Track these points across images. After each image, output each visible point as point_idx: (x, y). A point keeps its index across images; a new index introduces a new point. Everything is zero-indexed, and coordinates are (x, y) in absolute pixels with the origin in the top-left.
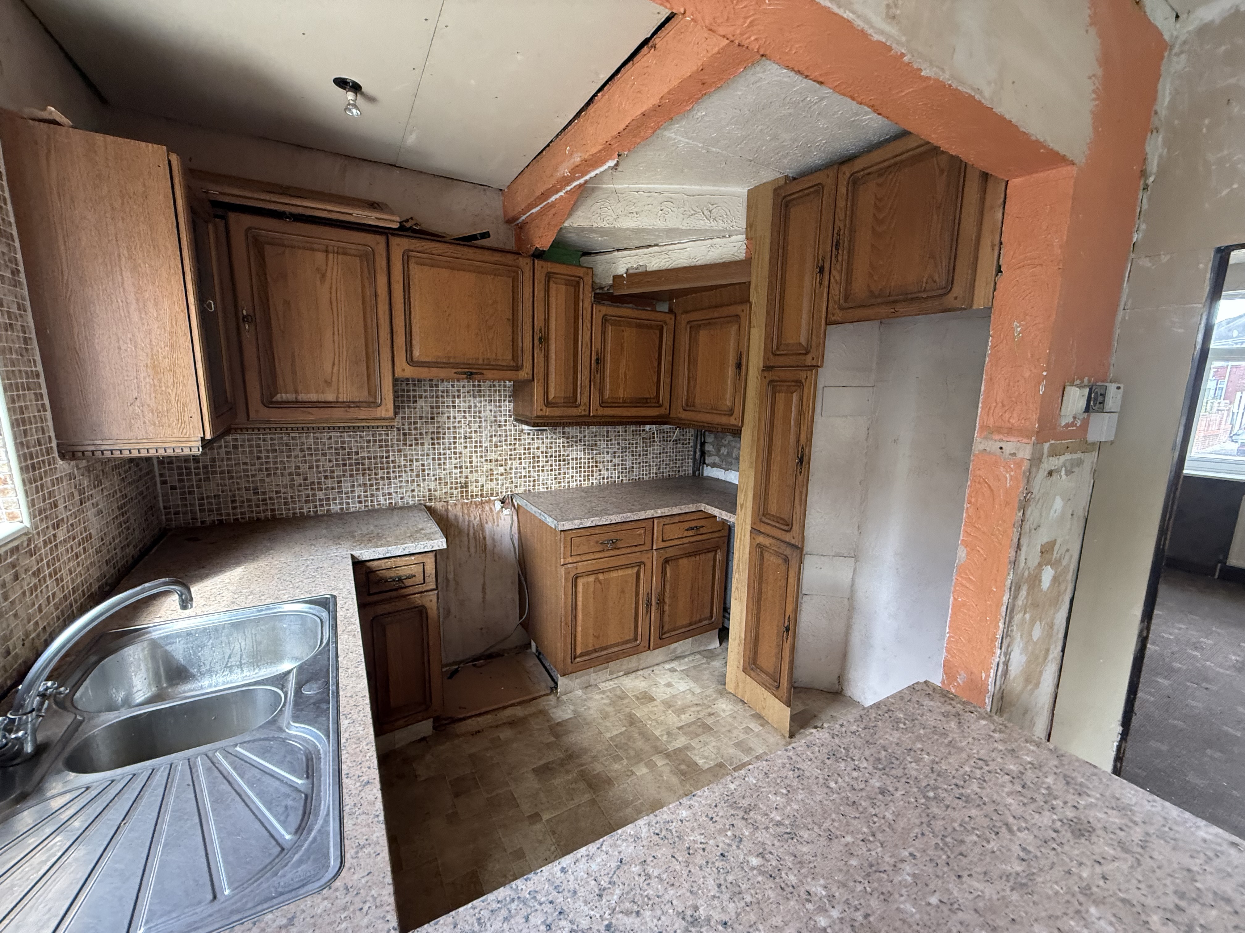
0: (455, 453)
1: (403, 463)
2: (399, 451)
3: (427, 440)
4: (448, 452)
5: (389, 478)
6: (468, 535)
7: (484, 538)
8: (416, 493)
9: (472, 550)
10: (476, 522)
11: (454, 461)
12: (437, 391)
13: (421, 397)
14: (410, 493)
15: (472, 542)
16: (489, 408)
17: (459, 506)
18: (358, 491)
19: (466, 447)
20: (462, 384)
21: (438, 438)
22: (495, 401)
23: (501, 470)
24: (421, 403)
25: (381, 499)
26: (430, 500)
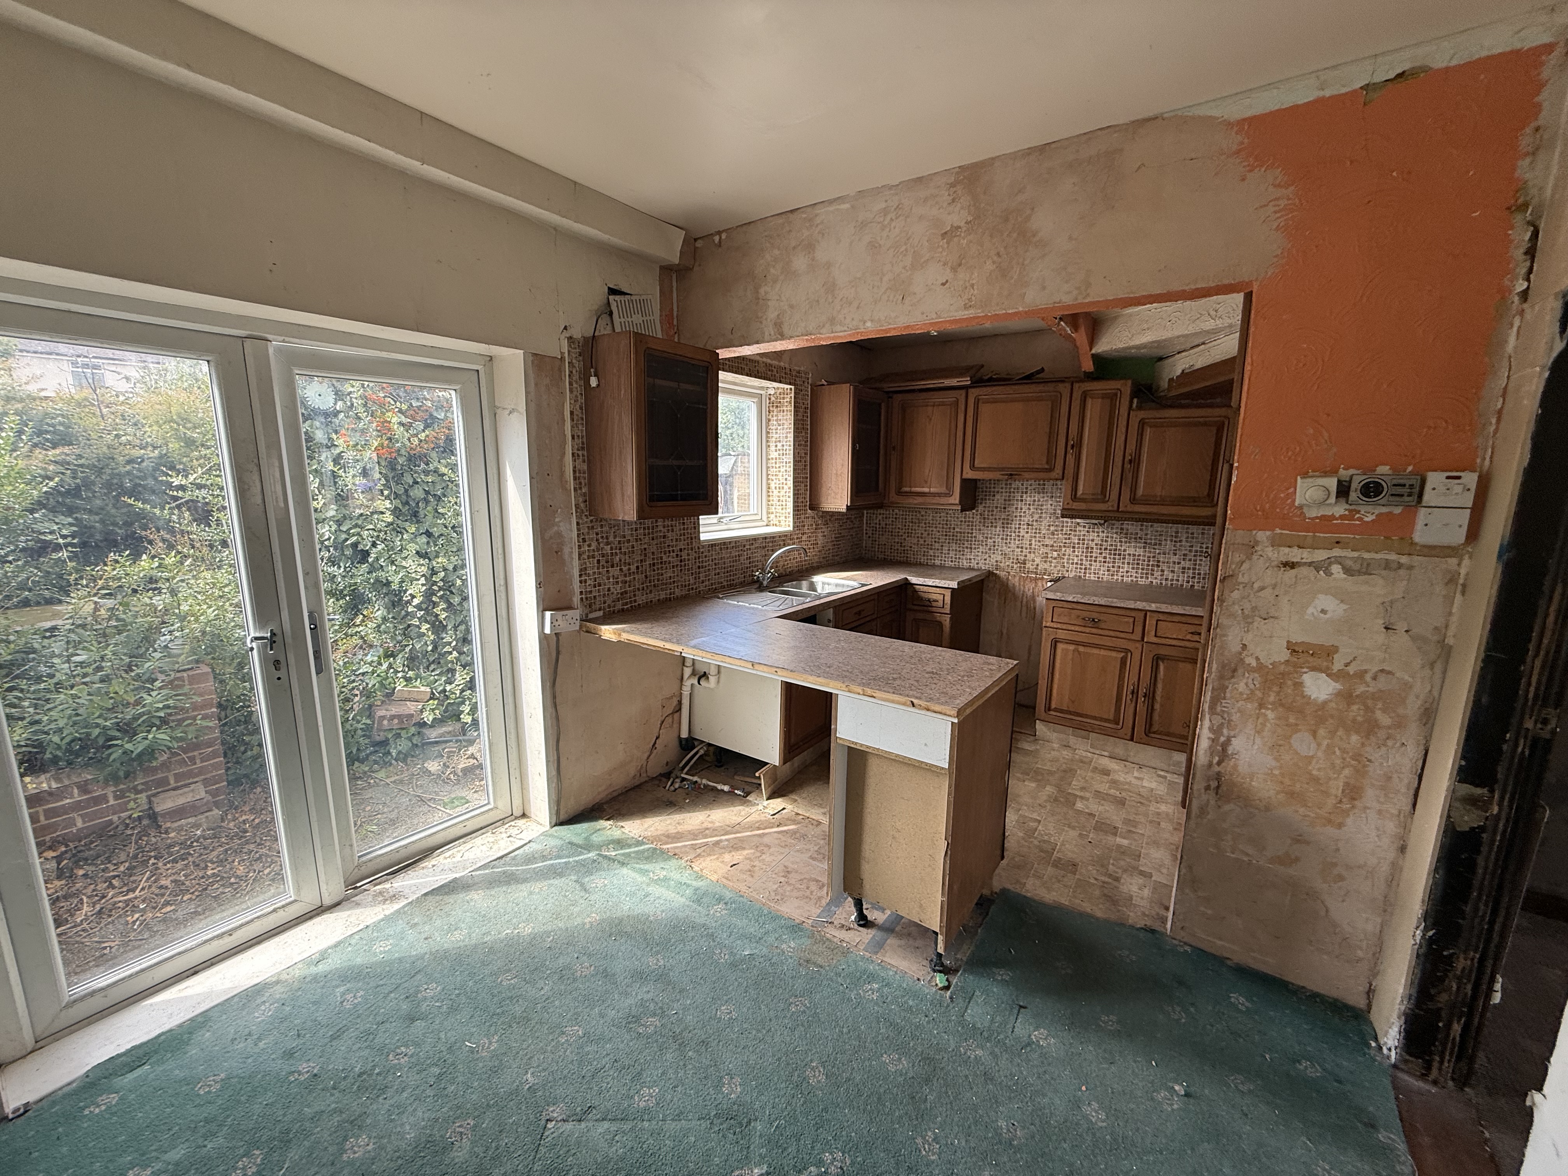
0: (1019, 536)
1: (981, 538)
2: (980, 530)
3: (999, 524)
4: (1013, 534)
5: (971, 548)
6: (1022, 602)
7: (1035, 608)
8: (987, 562)
9: (1024, 614)
10: (1030, 593)
11: (1017, 542)
12: (1010, 488)
13: (998, 492)
14: (983, 561)
15: (1024, 609)
16: (1050, 502)
17: (1017, 578)
18: (952, 554)
19: (1027, 532)
20: (1030, 482)
21: (1008, 524)
22: (1056, 497)
23: (1055, 554)
24: (998, 496)
25: (965, 561)
26: (997, 569)
